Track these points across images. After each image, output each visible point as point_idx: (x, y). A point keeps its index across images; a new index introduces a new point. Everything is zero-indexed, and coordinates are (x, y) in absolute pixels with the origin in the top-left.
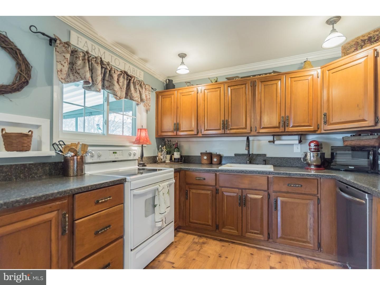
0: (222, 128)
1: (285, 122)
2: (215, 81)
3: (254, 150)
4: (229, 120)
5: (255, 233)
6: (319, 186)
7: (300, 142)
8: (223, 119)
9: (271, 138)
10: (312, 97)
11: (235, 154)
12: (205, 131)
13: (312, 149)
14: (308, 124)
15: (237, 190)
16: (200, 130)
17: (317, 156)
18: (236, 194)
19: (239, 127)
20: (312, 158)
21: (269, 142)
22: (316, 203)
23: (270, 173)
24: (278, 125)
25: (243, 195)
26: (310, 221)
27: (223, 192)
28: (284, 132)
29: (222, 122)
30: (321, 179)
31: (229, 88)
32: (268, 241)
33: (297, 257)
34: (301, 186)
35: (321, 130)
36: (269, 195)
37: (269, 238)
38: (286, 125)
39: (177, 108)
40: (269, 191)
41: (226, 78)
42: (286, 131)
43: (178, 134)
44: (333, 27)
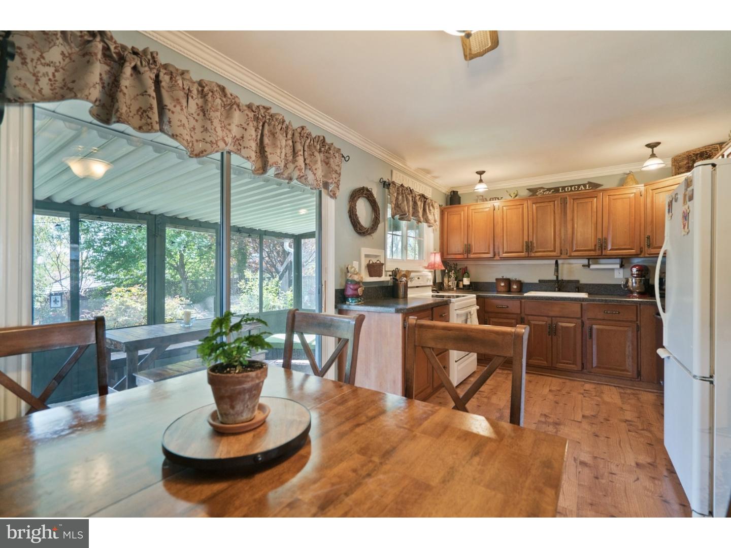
0: (525, 250)
1: (602, 244)
2: (515, 195)
3: (565, 276)
4: (534, 241)
5: (567, 363)
6: (639, 313)
7: (622, 266)
8: (526, 239)
9: (585, 262)
10: (633, 217)
11: (539, 281)
12: (503, 253)
13: (634, 274)
14: (629, 247)
15: (546, 318)
16: (497, 252)
17: (640, 282)
18: (544, 323)
19: (546, 250)
20: (634, 285)
21: (583, 266)
22: (635, 330)
23: (583, 300)
24: (593, 248)
25: (553, 323)
26: (629, 349)
27: (529, 321)
28: (601, 255)
29: (525, 244)
30: (641, 305)
31: (534, 205)
32: (582, 371)
33: (615, 386)
34: (619, 313)
35: (645, 254)
36: (583, 323)
37: (583, 368)
38: (603, 248)
39: (468, 226)
40: (583, 319)
41: (527, 189)
42: (603, 254)
43: (469, 257)
44: (653, 151)
